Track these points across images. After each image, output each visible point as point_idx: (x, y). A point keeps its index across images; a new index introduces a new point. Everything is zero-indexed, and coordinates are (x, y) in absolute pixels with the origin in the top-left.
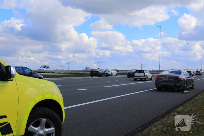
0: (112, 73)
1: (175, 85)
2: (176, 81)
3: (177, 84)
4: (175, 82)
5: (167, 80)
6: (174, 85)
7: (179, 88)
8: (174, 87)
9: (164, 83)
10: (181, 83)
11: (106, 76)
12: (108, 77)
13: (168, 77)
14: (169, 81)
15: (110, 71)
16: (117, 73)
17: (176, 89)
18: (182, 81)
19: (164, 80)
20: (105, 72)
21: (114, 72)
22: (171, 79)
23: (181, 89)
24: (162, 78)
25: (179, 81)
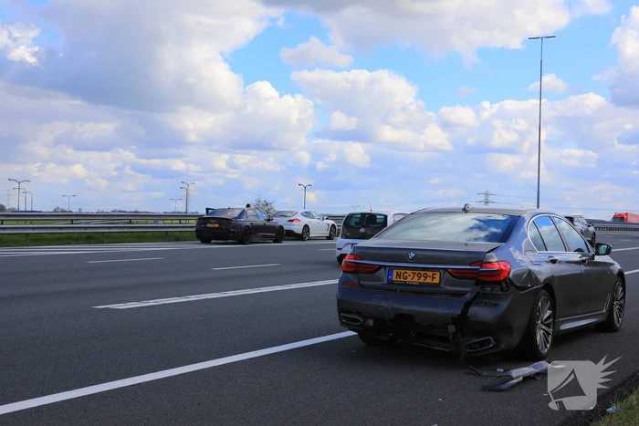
0: (306, 226)
2: (469, 290)
4: (463, 294)
5: (412, 278)
7: (488, 341)
9: (384, 304)
10: (504, 305)
11: (274, 242)
12: (285, 243)
13: (415, 260)
14: (422, 285)
15: (299, 217)
16: (333, 225)
17: (470, 346)
18: (516, 286)
19: (391, 282)
20: (267, 223)
21: (315, 221)
22: (438, 274)
23: (503, 346)
24: (381, 267)
25: (489, 289)
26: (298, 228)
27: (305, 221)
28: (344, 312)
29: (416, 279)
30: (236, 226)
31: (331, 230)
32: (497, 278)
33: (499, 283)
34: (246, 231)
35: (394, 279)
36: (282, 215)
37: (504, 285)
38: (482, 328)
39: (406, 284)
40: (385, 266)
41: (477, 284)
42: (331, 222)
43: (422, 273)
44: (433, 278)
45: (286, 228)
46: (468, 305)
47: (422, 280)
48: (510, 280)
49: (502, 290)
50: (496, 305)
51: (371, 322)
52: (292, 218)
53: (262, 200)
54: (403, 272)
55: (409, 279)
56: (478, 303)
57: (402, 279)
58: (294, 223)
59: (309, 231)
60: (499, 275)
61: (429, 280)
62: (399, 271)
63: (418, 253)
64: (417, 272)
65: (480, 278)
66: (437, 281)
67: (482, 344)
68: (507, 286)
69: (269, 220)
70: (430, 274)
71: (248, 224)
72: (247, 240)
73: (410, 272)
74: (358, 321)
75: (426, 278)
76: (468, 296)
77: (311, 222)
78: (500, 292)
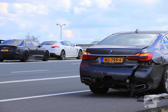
0: (63, 50)
1: (132, 78)
2: (135, 65)
3: (140, 74)
4: (132, 67)
6: (129, 77)
7: (143, 86)
8: (128, 81)
10: (150, 70)
14: (115, 63)
16: (81, 50)
17: (136, 88)
18: (154, 63)
19: (102, 63)
20: (39, 49)
21: (69, 47)
22: (122, 58)
23: (149, 88)
24: (98, 56)
25: (143, 64)
26: (58, 52)
27: (62, 47)
28: (83, 77)
29: (113, 61)
30: (19, 51)
31: (79, 53)
32: (147, 60)
33: (147, 62)
34: (26, 53)
35: (104, 61)
36: (48, 43)
37: (150, 62)
38: (141, 81)
39: (109, 64)
40: (100, 56)
41: (138, 62)
42: (79, 48)
43: (116, 58)
44: (120, 60)
45: (50, 52)
46: (134, 71)
47: (116, 61)
48: (152, 60)
49: (149, 64)
50: (146, 71)
51: (94, 80)
52: (53, 46)
53: (31, 36)
54: (107, 58)
55: (110, 61)
56: (139, 70)
57: (107, 62)
58: (56, 48)
59: (65, 54)
60: (147, 58)
61: (118, 61)
62: (106, 58)
63: (114, 50)
64: (113, 58)
65: (139, 60)
66: (122, 61)
67: (140, 87)
68: (151, 63)
69: (39, 47)
70: (119, 59)
71: (27, 49)
72: (27, 59)
73: (110, 58)
74: (89, 80)
75: (117, 60)
76: (135, 67)
77: (67, 48)
78: (148, 65)
